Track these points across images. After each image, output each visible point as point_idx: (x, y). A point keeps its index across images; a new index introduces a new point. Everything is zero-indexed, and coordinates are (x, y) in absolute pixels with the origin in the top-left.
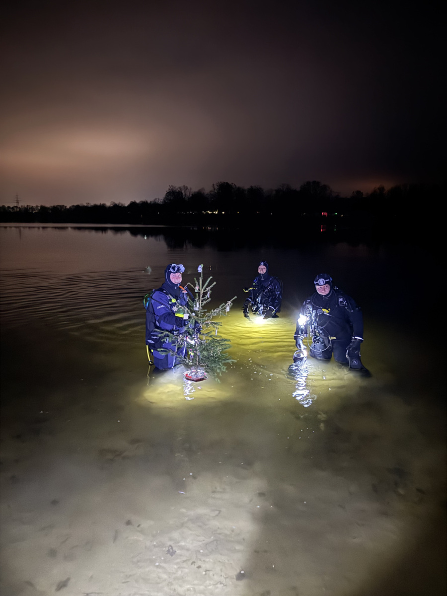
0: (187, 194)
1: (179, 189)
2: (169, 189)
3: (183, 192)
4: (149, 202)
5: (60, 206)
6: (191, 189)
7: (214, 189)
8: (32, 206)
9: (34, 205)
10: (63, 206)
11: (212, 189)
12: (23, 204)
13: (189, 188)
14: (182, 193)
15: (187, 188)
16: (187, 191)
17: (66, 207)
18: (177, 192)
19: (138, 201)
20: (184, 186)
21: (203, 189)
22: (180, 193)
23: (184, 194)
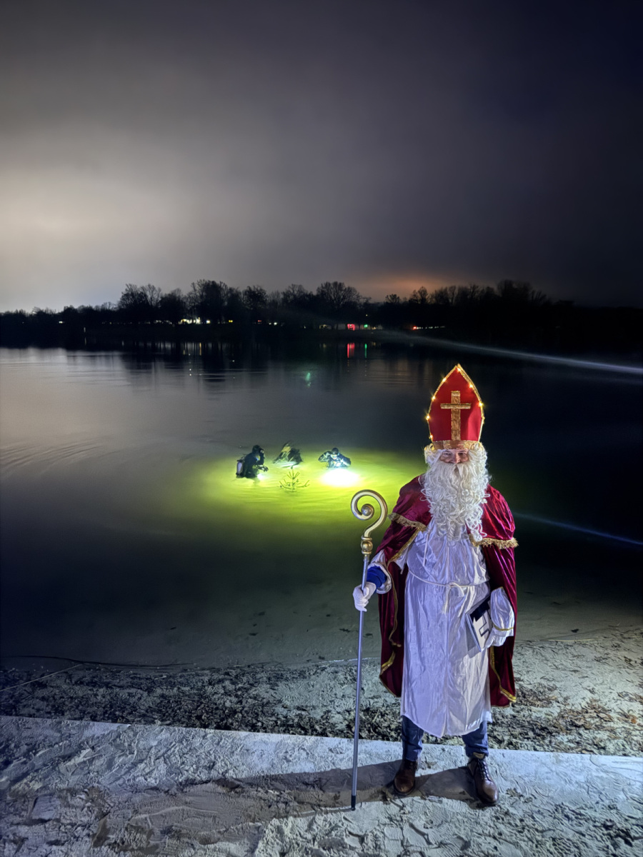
0: (154, 297)
1: (141, 290)
2: (126, 290)
3: (148, 293)
4: (94, 308)
6: (160, 290)
7: (195, 290)
11: (191, 289)
13: (157, 289)
14: (146, 295)
15: (154, 288)
16: (154, 292)
18: (138, 294)
19: (76, 307)
20: (149, 285)
21: (178, 290)
22: (143, 296)
23: (149, 297)
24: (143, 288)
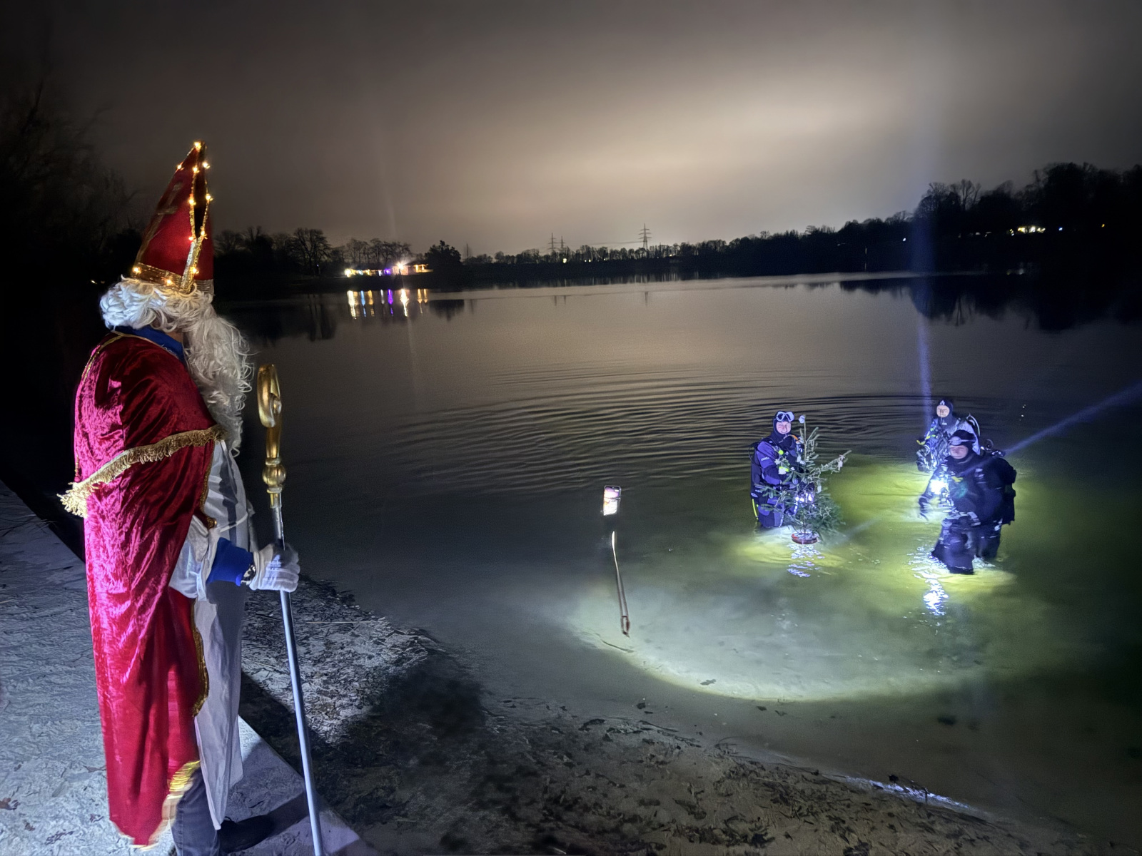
0: (968, 198)
1: (951, 190)
2: (929, 191)
3: (961, 193)
4: (884, 220)
5: (714, 242)
6: (979, 186)
7: (1038, 180)
8: (668, 247)
9: (671, 245)
10: (720, 241)
11: (1030, 180)
12: (654, 243)
13: (975, 184)
14: (957, 197)
15: (970, 185)
16: (971, 190)
17: (724, 242)
18: (946, 196)
19: (860, 221)
20: (963, 181)
21: (1009, 183)
22: (954, 196)
23: (962, 198)
24: (954, 186)
